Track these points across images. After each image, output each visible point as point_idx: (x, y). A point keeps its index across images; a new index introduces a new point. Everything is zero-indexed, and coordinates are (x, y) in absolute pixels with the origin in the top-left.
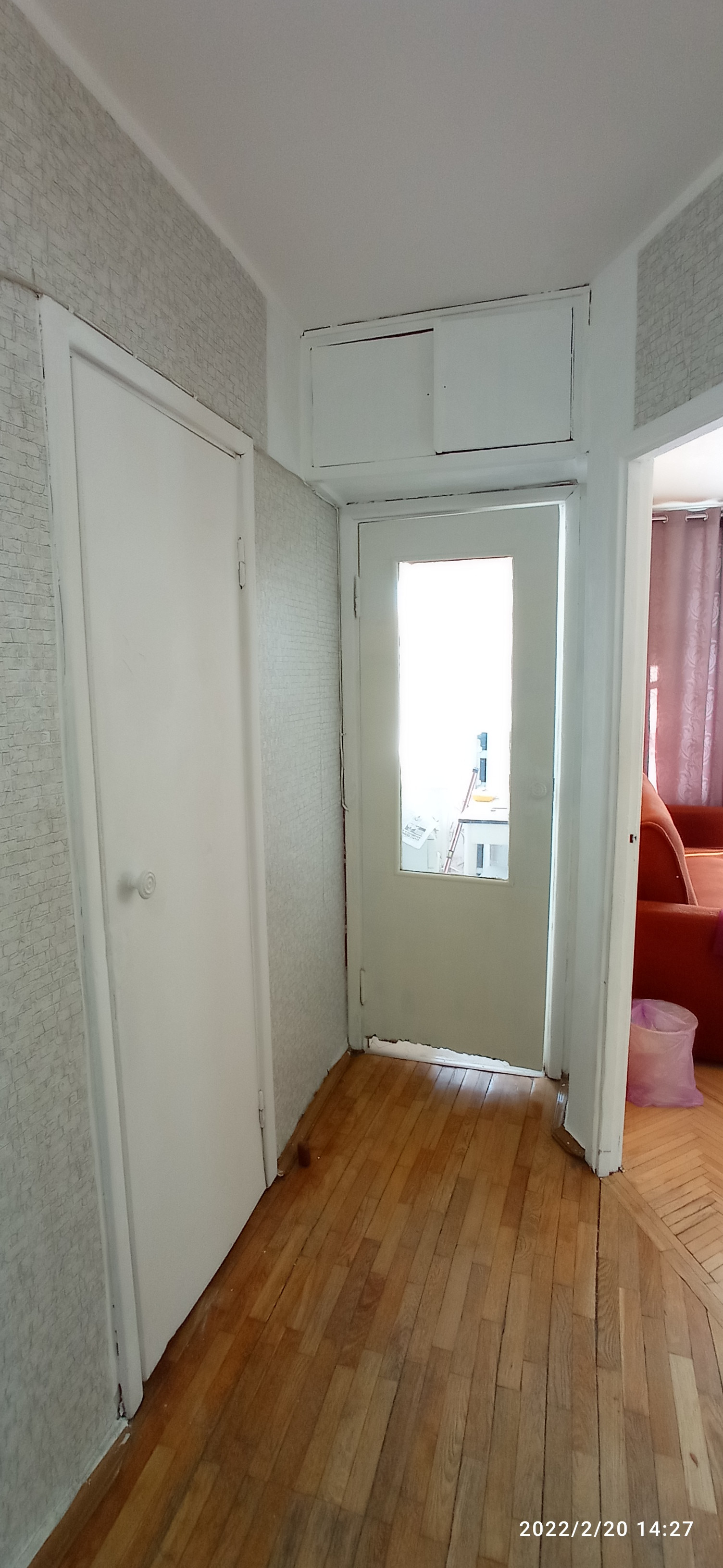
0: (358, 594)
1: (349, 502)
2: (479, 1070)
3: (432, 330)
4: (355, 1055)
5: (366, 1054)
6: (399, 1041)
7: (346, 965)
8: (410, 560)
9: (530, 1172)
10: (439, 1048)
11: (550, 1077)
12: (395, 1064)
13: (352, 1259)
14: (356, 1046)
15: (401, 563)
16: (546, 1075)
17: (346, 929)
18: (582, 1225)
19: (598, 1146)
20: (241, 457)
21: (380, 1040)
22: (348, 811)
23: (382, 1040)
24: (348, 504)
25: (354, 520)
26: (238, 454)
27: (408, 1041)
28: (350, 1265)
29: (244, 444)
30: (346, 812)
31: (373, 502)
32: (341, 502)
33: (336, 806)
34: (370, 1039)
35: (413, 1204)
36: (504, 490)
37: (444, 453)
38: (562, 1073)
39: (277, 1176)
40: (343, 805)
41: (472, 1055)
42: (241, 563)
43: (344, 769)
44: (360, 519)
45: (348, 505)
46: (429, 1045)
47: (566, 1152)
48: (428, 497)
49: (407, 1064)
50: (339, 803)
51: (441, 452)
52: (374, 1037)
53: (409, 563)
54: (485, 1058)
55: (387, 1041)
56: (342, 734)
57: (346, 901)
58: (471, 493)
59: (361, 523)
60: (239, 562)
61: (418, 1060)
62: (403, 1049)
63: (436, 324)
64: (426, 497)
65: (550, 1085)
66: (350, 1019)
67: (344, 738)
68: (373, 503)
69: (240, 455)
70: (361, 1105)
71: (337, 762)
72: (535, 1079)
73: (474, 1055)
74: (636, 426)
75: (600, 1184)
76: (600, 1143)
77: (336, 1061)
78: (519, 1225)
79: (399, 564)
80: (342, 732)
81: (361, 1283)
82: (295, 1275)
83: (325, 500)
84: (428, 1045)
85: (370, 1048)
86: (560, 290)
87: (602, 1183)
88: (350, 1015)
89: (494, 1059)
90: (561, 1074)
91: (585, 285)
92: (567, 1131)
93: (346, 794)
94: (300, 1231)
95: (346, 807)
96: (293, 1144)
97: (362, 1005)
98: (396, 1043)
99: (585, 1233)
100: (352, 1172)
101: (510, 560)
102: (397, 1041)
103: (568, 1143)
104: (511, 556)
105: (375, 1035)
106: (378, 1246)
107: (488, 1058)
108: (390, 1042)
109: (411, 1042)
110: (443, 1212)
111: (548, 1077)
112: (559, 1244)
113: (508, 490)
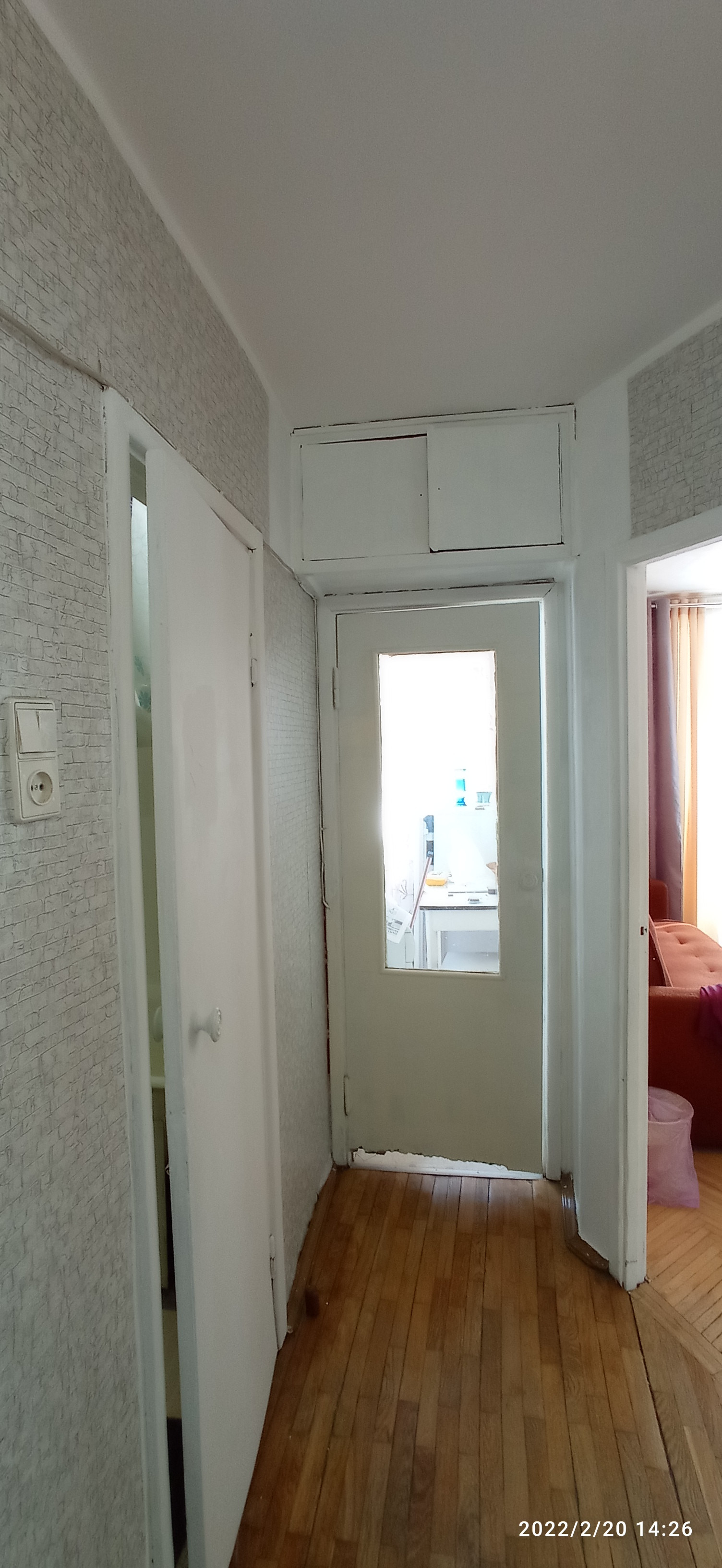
0: (337, 685)
1: (327, 593)
2: (474, 1177)
3: (425, 435)
4: (341, 1171)
5: (352, 1169)
6: (388, 1152)
7: (329, 1072)
8: (390, 652)
9: (556, 1293)
10: (431, 1157)
11: (549, 1178)
12: (386, 1178)
13: (391, 1431)
14: (341, 1161)
15: (380, 655)
16: (544, 1177)
17: (329, 1034)
18: (625, 1351)
19: (625, 1257)
20: (252, 552)
21: (366, 1152)
22: (329, 908)
23: (369, 1153)
24: (326, 595)
25: (332, 611)
26: (250, 549)
27: (398, 1151)
28: (392, 1440)
29: (255, 539)
30: (327, 910)
31: (352, 594)
32: (320, 594)
33: (318, 904)
34: (354, 1153)
35: (442, 1348)
36: (483, 586)
37: (439, 551)
38: (561, 1172)
39: (287, 1333)
40: (324, 903)
41: (467, 1162)
42: (253, 660)
43: (324, 865)
44: (338, 611)
45: (325, 597)
46: (421, 1154)
47: (586, 1264)
48: (408, 591)
49: (398, 1177)
50: (320, 900)
51: (437, 550)
52: (359, 1150)
53: (389, 655)
54: (481, 1163)
55: (374, 1153)
56: (322, 829)
57: (328, 1003)
58: (451, 588)
59: (338, 614)
60: (252, 659)
61: (408, 1172)
62: (393, 1160)
63: (431, 431)
64: (405, 591)
65: (550, 1188)
66: (334, 1133)
67: (324, 833)
68: (352, 596)
69: (252, 550)
70: (359, 1233)
71: (318, 859)
72: (534, 1182)
73: (469, 1161)
74: (635, 534)
75: (630, 1299)
76: (627, 1254)
77: (324, 1183)
78: (561, 1360)
79: (379, 655)
80: (322, 827)
81: (408, 1463)
82: (331, 1465)
83: (307, 592)
84: (419, 1154)
85: (355, 1162)
86: (547, 407)
87: (632, 1299)
88: (334, 1128)
89: (490, 1164)
90: (560, 1174)
91: (570, 404)
92: (583, 1241)
93: (326, 891)
94: (326, 1402)
95: (327, 904)
96: (297, 1291)
97: (346, 1115)
98: (384, 1154)
99: (631, 1359)
100: (368, 1317)
101: (492, 653)
102: (385, 1152)
103: (588, 1255)
104: (494, 650)
105: (361, 1148)
106: (417, 1409)
107: (484, 1164)
108: (377, 1153)
109: (400, 1152)
110: (477, 1355)
111: (547, 1179)
112: (608, 1378)
113: (487, 586)
